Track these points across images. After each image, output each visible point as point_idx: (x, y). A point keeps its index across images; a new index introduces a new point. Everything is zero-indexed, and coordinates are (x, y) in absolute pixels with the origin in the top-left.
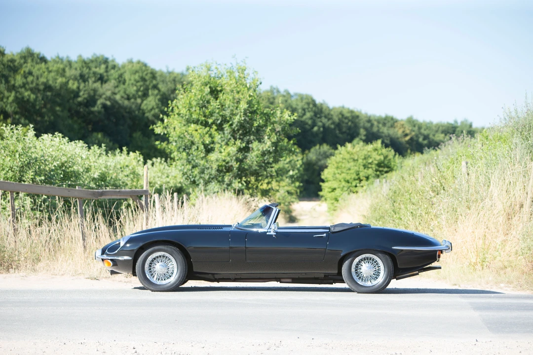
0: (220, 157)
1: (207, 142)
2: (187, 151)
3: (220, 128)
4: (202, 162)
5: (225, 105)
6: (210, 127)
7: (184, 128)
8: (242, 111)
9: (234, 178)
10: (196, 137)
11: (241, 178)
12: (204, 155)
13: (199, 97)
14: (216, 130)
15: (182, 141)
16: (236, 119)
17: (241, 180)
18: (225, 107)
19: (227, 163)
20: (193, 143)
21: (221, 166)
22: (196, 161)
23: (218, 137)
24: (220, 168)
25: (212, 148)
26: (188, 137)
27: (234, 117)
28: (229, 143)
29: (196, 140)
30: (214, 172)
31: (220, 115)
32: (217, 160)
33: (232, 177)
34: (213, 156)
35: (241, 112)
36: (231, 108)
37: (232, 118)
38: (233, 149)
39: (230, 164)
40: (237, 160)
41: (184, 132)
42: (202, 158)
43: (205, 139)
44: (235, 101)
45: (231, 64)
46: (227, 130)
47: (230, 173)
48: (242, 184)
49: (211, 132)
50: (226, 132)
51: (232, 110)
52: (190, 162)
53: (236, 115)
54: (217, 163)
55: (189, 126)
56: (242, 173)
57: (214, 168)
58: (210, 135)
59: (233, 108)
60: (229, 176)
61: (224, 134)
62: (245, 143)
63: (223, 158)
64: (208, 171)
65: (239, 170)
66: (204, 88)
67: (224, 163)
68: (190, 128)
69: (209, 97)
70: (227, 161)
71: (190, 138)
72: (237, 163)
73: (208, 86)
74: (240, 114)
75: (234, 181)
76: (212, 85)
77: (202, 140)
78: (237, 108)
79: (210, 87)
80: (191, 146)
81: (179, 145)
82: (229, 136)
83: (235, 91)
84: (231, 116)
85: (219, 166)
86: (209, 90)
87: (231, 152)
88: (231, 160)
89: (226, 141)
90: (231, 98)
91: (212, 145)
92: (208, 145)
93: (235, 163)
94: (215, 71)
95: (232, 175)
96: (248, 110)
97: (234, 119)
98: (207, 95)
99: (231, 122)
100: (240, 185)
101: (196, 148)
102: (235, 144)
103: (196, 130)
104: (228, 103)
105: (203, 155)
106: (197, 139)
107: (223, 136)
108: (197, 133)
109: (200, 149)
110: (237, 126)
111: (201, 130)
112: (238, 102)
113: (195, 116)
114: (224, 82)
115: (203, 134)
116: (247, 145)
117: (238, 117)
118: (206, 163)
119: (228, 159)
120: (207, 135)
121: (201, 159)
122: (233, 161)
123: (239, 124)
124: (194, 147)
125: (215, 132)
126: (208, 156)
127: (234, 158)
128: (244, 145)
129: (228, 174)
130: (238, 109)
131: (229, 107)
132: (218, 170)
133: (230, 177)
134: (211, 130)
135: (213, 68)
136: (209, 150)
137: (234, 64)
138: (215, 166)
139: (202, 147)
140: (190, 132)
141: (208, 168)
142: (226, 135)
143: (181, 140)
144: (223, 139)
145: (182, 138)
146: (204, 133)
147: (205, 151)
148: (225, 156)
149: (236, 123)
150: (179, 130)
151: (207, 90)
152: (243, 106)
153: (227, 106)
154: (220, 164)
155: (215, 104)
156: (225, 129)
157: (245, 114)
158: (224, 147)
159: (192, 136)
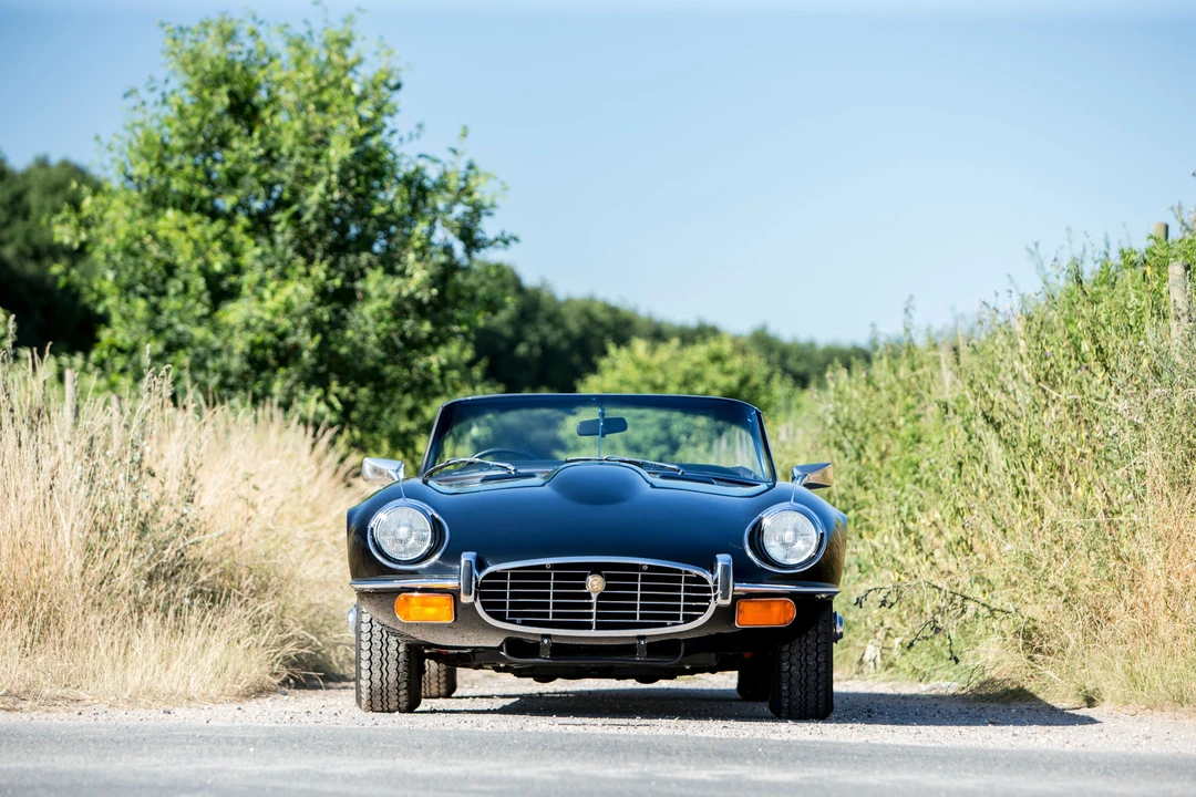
0: (257, 313)
1: (218, 267)
2: (153, 299)
3: (261, 225)
4: (199, 333)
5: (278, 149)
6: (230, 218)
7: (142, 222)
8: (336, 168)
9: (302, 385)
10: (182, 251)
11: (325, 385)
12: (206, 311)
13: (195, 122)
14: (247, 231)
15: (136, 266)
16: (314, 195)
17: (326, 393)
18: (281, 155)
19: (282, 336)
20: (170, 270)
21: (263, 345)
22: (180, 328)
23: (251, 252)
24: (259, 353)
25: (232, 286)
26: (154, 249)
27: (308, 188)
28: (289, 271)
29: (180, 260)
30: (236, 364)
31: (263, 184)
32: (248, 327)
33: (298, 382)
34: (233, 313)
35: (331, 172)
36: (297, 159)
37: (302, 195)
38: (299, 291)
39: (291, 340)
40: (316, 327)
41: (144, 232)
42: (200, 321)
43: (211, 257)
44: (311, 140)
45: (306, 22)
46: (283, 232)
47: (291, 369)
48: (330, 405)
49: (231, 235)
50: (279, 239)
51: (300, 167)
52: (158, 332)
53: (312, 180)
54: (250, 336)
55: (158, 218)
56: (331, 367)
57: (237, 351)
58: (229, 247)
59: (303, 161)
60: (288, 377)
61: (272, 243)
62: (341, 275)
63: (268, 317)
64: (219, 362)
65: (320, 362)
66: (211, 94)
67: (269, 338)
68: (161, 223)
69: (228, 123)
70: (281, 330)
71: (163, 255)
72: (313, 336)
73: (224, 89)
74: (325, 178)
75: (302, 394)
76: (237, 87)
77: (200, 261)
78: (317, 157)
79: (231, 94)
80: (164, 282)
81: (125, 278)
82: (290, 252)
83: (312, 107)
84: (297, 185)
85: (254, 346)
86: (226, 100)
87: (295, 300)
88: (296, 327)
89: (278, 267)
90: (298, 125)
91: (233, 279)
92: (221, 276)
93: (308, 337)
94: (249, 43)
95: (295, 376)
96: (352, 167)
97: (307, 195)
98: (219, 117)
99: (295, 208)
100: (323, 407)
101: (180, 286)
102: (308, 274)
103: (184, 229)
104: (287, 142)
105: (201, 310)
106: (183, 255)
107: (268, 250)
108: (183, 237)
109: (192, 291)
110: (315, 217)
111: (199, 228)
112: (323, 142)
113: (178, 185)
114: (277, 76)
115: (206, 241)
116: (348, 284)
117: (320, 187)
118: (211, 337)
119: (284, 323)
120: (217, 245)
121: (194, 322)
122: (300, 331)
123: (322, 214)
124: (174, 286)
125: (244, 238)
126: (219, 314)
127: (305, 320)
128: (338, 282)
129: (282, 371)
130: (323, 160)
131: (291, 155)
132: (250, 359)
133: (289, 383)
134: (232, 229)
135: (243, 35)
136: (221, 292)
137: (317, 26)
138: (240, 344)
139: (200, 283)
140: (161, 234)
141: (217, 353)
142: (280, 248)
143: (131, 260)
144: (268, 261)
145: (135, 254)
146: (209, 235)
147: (211, 297)
148: (275, 313)
149: (314, 209)
150: (128, 228)
151: (222, 100)
152: (339, 151)
153: (284, 150)
154: (259, 340)
155: (246, 148)
156: (278, 228)
157: (343, 183)
158: (272, 285)
159: (167, 245)
